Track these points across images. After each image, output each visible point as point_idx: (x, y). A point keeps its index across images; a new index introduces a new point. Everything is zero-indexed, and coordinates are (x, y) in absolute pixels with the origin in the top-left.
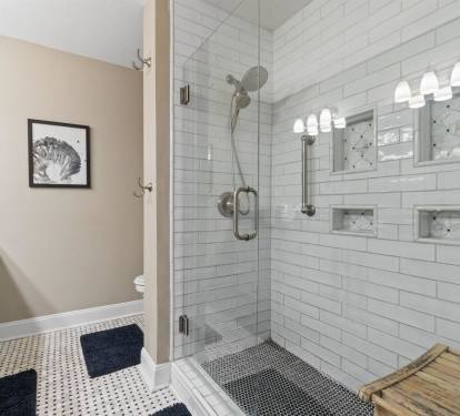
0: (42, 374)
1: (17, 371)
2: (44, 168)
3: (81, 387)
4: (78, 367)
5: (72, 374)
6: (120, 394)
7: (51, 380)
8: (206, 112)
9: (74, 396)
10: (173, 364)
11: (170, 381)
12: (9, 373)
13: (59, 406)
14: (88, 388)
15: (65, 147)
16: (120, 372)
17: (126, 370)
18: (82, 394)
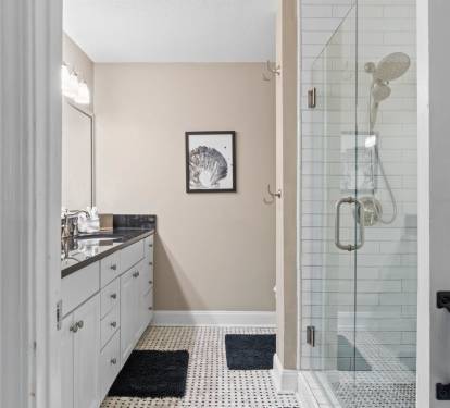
0: (193, 357)
1: (176, 349)
2: (197, 175)
3: (220, 373)
4: (220, 358)
5: (215, 363)
6: (251, 388)
7: (199, 362)
8: (339, 110)
9: (214, 378)
10: (300, 374)
11: (297, 390)
12: (171, 349)
13: (203, 381)
14: (226, 376)
15: (215, 153)
16: (254, 372)
17: (259, 371)
18: (220, 378)
